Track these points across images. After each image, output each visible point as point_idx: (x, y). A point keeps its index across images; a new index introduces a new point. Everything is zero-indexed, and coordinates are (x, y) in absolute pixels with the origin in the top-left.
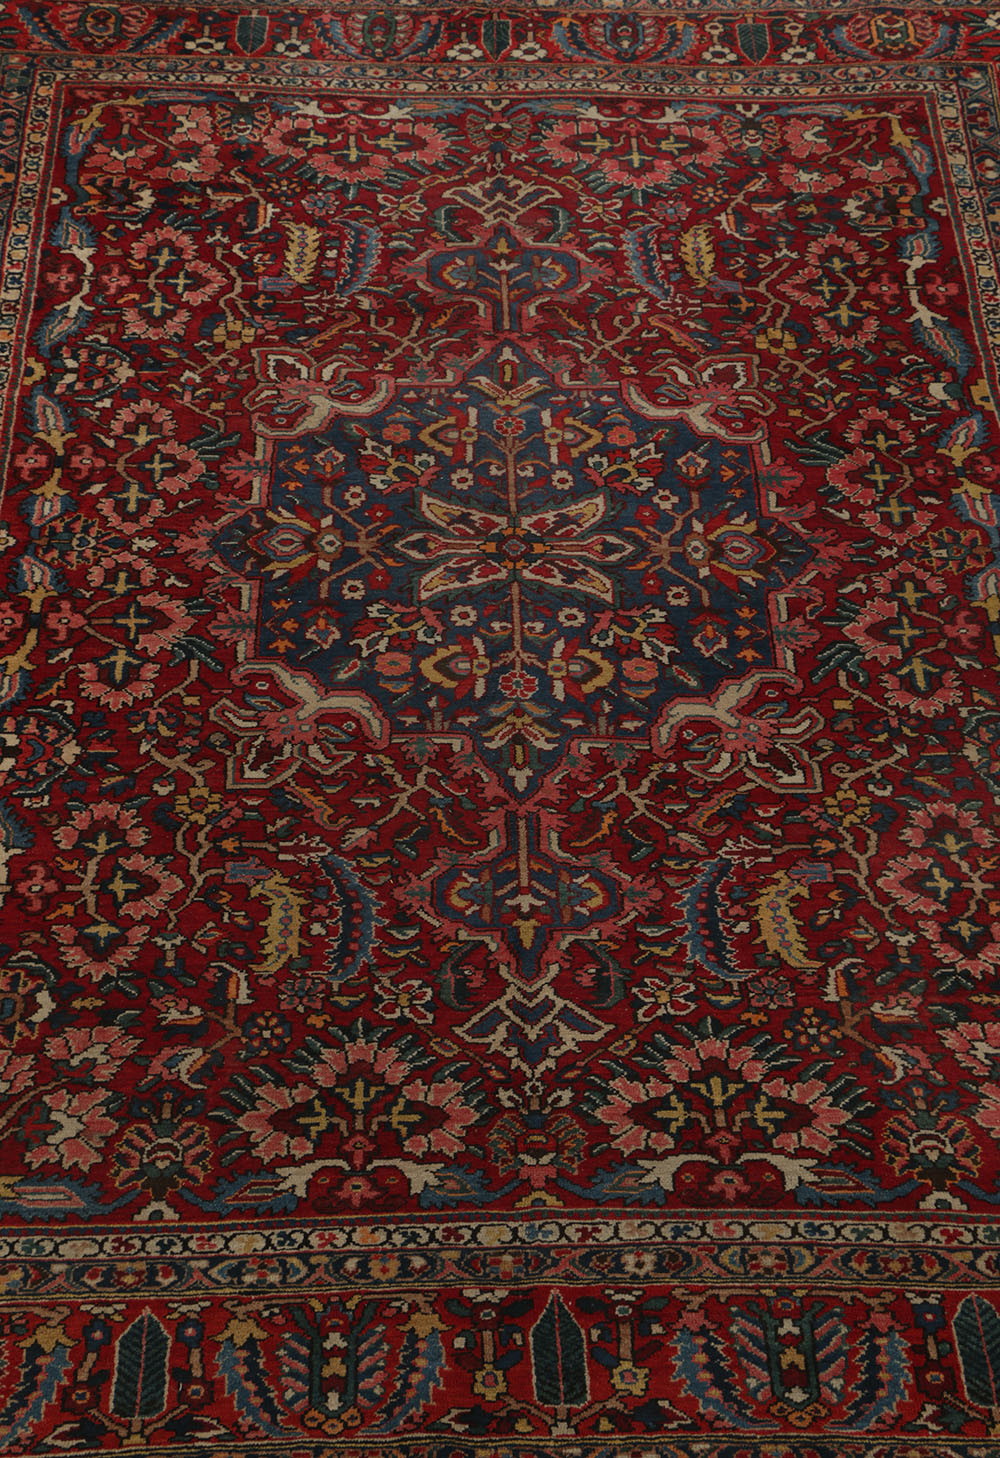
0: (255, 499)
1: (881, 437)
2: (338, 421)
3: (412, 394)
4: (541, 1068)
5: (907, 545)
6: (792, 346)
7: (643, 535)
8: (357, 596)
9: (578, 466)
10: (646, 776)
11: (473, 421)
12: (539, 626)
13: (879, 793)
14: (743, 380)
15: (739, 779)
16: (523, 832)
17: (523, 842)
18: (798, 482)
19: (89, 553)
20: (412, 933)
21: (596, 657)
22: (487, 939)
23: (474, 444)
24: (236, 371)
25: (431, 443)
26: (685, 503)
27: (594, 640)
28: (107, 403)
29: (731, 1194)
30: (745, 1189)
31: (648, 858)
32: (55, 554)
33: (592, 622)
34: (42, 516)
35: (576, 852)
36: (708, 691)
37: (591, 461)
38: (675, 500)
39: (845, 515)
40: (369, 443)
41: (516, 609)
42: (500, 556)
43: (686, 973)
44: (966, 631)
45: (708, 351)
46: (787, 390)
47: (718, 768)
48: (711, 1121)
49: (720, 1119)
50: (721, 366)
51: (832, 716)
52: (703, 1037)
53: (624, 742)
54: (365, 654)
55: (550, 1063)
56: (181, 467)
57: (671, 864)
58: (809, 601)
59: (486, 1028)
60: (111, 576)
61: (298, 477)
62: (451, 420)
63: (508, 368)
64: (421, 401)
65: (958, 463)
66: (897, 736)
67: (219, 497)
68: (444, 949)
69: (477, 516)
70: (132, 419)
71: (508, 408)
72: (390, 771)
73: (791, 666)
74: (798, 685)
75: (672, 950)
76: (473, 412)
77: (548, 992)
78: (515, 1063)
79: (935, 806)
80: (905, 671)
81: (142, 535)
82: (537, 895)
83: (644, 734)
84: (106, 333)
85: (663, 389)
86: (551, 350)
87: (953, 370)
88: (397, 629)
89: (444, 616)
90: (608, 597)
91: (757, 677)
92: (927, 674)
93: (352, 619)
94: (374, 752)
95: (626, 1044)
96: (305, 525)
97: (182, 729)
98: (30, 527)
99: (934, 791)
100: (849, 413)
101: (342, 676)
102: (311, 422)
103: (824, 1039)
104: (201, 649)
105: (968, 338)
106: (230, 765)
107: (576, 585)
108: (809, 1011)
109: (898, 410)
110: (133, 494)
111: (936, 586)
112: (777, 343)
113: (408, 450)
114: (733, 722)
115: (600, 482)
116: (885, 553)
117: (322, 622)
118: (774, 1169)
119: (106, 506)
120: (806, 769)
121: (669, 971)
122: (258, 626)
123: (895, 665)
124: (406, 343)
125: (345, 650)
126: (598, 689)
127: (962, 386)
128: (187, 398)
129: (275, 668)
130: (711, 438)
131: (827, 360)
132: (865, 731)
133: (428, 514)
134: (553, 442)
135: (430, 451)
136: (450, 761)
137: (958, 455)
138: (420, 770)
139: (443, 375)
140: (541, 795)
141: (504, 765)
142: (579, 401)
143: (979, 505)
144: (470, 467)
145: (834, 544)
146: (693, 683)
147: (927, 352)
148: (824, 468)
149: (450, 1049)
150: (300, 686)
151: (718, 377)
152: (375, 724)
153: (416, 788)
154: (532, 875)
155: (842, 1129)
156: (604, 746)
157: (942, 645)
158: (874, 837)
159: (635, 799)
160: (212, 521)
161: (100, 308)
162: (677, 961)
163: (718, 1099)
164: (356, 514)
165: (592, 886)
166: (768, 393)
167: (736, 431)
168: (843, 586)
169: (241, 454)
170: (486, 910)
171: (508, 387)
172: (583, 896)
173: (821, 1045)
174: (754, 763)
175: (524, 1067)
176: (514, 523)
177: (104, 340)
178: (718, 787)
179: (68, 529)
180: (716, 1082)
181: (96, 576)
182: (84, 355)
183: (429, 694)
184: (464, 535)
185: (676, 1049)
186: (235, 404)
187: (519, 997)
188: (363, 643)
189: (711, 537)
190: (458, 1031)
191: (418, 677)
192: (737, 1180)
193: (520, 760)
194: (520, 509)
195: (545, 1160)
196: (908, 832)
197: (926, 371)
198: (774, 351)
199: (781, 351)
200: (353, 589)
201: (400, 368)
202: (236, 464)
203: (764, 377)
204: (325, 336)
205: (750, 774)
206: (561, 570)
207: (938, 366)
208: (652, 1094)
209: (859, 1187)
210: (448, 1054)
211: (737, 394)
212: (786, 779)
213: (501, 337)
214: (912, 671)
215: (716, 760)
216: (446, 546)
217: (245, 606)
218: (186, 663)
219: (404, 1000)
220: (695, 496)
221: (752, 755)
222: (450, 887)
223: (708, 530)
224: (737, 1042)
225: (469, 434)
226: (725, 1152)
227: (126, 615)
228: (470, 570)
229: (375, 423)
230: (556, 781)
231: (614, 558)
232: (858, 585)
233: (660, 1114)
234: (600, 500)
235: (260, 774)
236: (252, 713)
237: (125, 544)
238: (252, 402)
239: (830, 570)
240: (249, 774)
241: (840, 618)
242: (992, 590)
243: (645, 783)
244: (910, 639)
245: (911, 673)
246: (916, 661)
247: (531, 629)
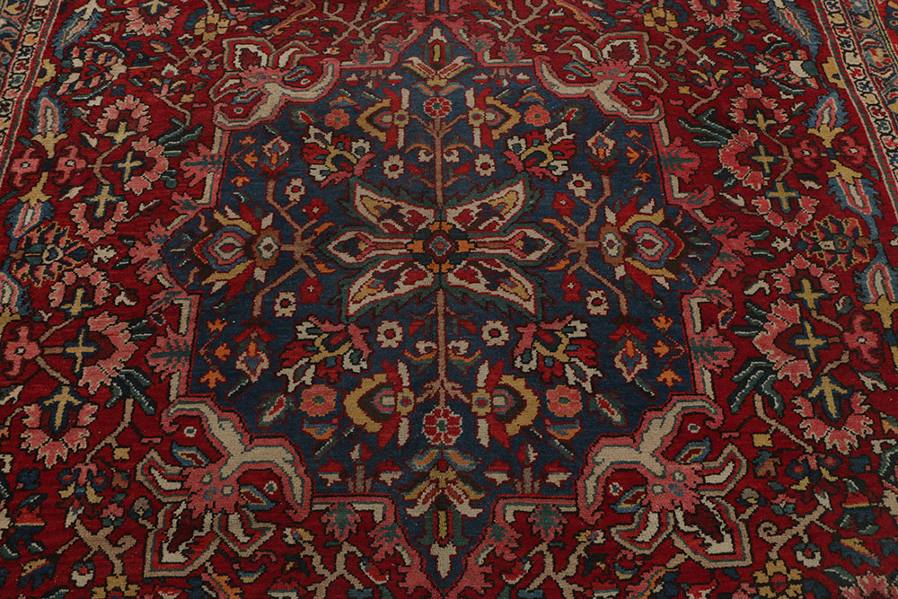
0: (205, 199)
1: (760, 116)
2: (288, 106)
3: (354, 77)
5: (798, 236)
6: (674, 25)
7: (561, 227)
8: (288, 312)
9: (497, 148)
10: (574, 551)
11: (405, 104)
12: (463, 346)
13: (809, 563)
14: (637, 57)
15: (668, 550)
18: (695, 165)
19: (55, 268)
21: (519, 385)
23: (405, 128)
24: (208, 61)
25: (368, 128)
26: (597, 191)
27: (518, 364)
28: (98, 101)
32: (26, 269)
33: (516, 338)
34: (23, 227)
36: (631, 431)
37: (510, 143)
38: (588, 185)
39: (740, 202)
40: (313, 130)
41: (441, 319)
42: (427, 257)
44: (865, 341)
45: (606, 29)
46: (675, 66)
47: (645, 536)
50: (617, 43)
51: (753, 454)
53: (550, 502)
54: (291, 387)
56: (147, 164)
58: (721, 307)
60: (69, 296)
61: (246, 170)
62: (386, 103)
63: (437, 48)
64: (361, 83)
65: (827, 144)
66: (818, 483)
67: (175, 197)
69: (405, 209)
70: (115, 117)
71: (437, 88)
72: (309, 550)
73: (710, 392)
74: (715, 412)
76: (405, 93)
79: (865, 579)
80: (815, 392)
81: (103, 243)
83: (570, 490)
84: (110, 33)
85: (570, 66)
86: (474, 30)
87: (806, 48)
88: (325, 354)
89: (370, 338)
90: (530, 306)
91: (679, 406)
92: (836, 395)
93: (284, 347)
94: (294, 525)
96: (247, 227)
97: (107, 491)
98: (9, 238)
99: (862, 558)
100: (730, 91)
101: (268, 418)
102: (264, 111)
104: (138, 384)
105: (814, 20)
106: (150, 542)
107: (500, 292)
109: (771, 91)
110: (104, 196)
111: (831, 285)
112: (661, 21)
113: (345, 137)
114: (657, 469)
115: (519, 166)
116: (781, 245)
117: (252, 347)
119: (78, 212)
120: (733, 530)
122: (193, 356)
123: (807, 385)
124: (352, 27)
125: (273, 383)
126: (524, 429)
127: (816, 62)
128: (164, 91)
129: (204, 408)
130: (616, 117)
131: (704, 38)
132: (786, 476)
133: (361, 209)
134: (477, 123)
135: (366, 137)
136: (371, 535)
137: (827, 135)
138: (339, 549)
139: (381, 57)
140: (465, 582)
141: (426, 540)
142: (499, 79)
143: (853, 189)
144: (401, 152)
145: (734, 235)
146: (617, 418)
147: (783, 31)
148: (715, 149)
150: (225, 433)
151: (615, 53)
152: (297, 483)
153: (336, 574)
156: (529, 509)
157: (845, 358)
159: (563, 584)
160: (165, 224)
161: (109, 9)
164: (295, 211)
166: (659, 70)
167: (637, 110)
168: (748, 286)
169: (201, 148)
171: (437, 66)
174: (682, 525)
176: (440, 217)
177: (108, 39)
178: (648, 562)
179: (42, 240)
181: (56, 297)
182: (89, 53)
183: (353, 439)
184: (394, 233)
186: (202, 96)
188: (289, 372)
189: (624, 229)
191: (340, 416)
193: (443, 534)
194: (445, 201)
197: (785, 49)
198: (660, 29)
199: (665, 29)
200: (285, 304)
201: (345, 53)
202: (195, 159)
203: (655, 54)
204: (285, 25)
205: (679, 543)
206: (486, 273)
207: (794, 44)
211: (634, 71)
212: (716, 548)
213: (432, 18)
214: (822, 392)
215: (644, 525)
216: (376, 246)
217: (182, 330)
218: (122, 401)
220: (606, 180)
221: (679, 514)
223: (621, 220)
225: (401, 118)
227: (75, 343)
228: (396, 275)
229: (319, 109)
230: (481, 561)
231: (534, 256)
232: (761, 284)
234: (519, 187)
235: (177, 557)
236: (176, 469)
237: (86, 255)
238: (217, 93)
239: (735, 266)
240: (168, 557)
241: (749, 327)
242: (881, 291)
243: (573, 560)
244: (817, 350)
245: (822, 394)
246: (825, 380)
247: (456, 349)
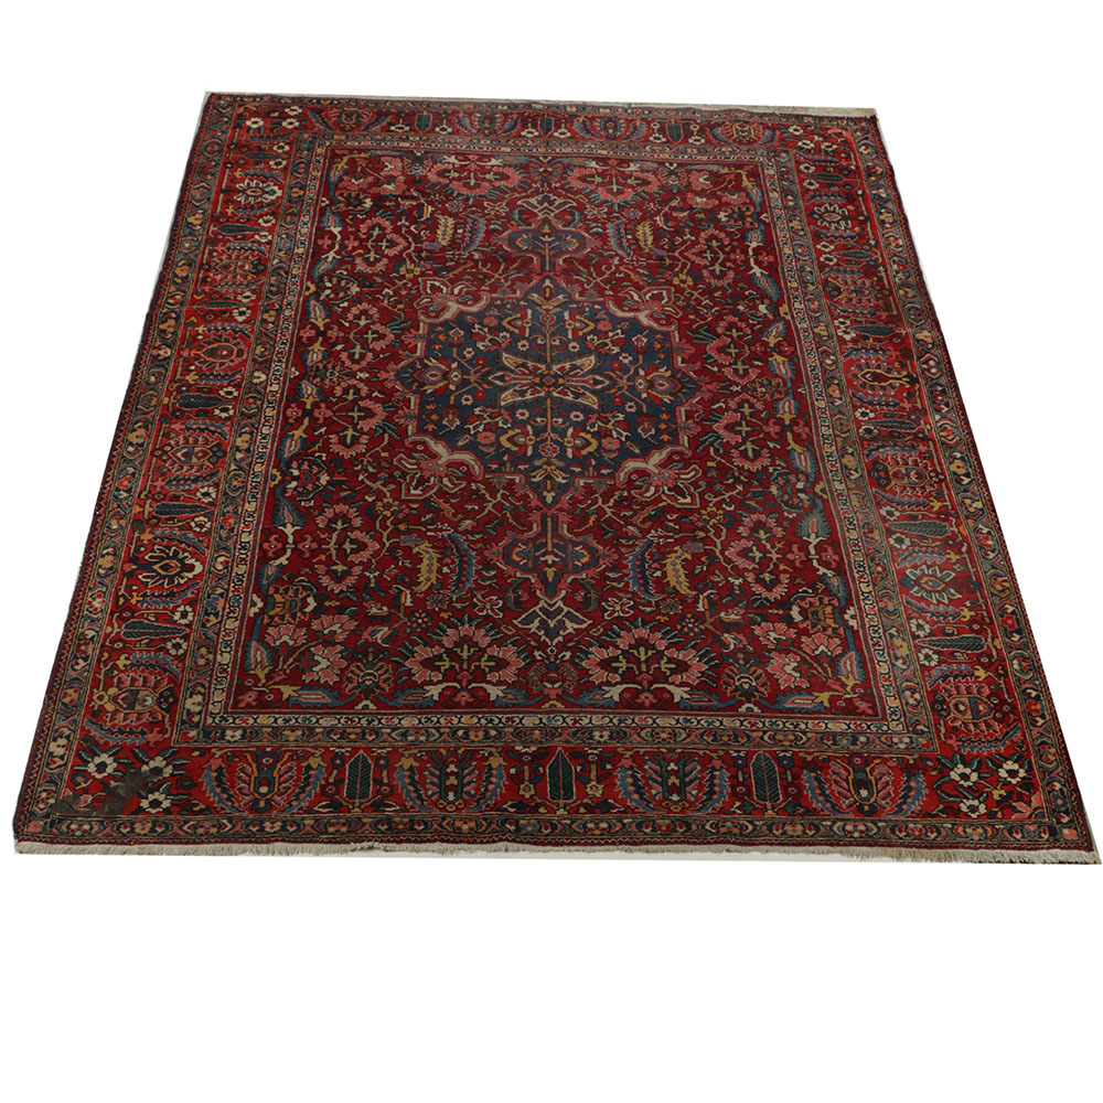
0: (418, 353)
1: (734, 330)
2: (461, 314)
3: (499, 302)
4: (556, 641)
5: (746, 385)
6: (691, 284)
7: (614, 376)
8: (469, 403)
9: (582, 340)
10: (612, 497)
11: (529, 316)
12: (560, 421)
13: (728, 509)
14: (666, 300)
15: (659, 500)
16: (549, 524)
17: (550, 529)
18: (692, 352)
19: (335, 379)
20: (493, 573)
21: (589, 437)
22: (530, 577)
23: (530, 328)
24: (410, 289)
25: (508, 327)
26: (636, 360)
27: (588, 428)
28: (346, 304)
29: (647, 703)
30: (655, 701)
31: (613, 538)
32: (318, 380)
33: (587, 419)
34: (312, 361)
35: (577, 535)
36: (645, 456)
37: (588, 338)
38: (631, 358)
39: (716, 369)
40: (477, 326)
41: (549, 410)
42: (542, 385)
43: (629, 596)
44: (773, 429)
45: (649, 284)
46: (688, 305)
47: (648, 494)
48: (639, 668)
49: (644, 667)
50: (655, 292)
51: (706, 470)
52: (636, 627)
53: (602, 480)
54: (472, 432)
55: (561, 639)
56: (382, 337)
57: (624, 541)
58: (697, 411)
59: (529, 620)
60: (346, 391)
61: (440, 342)
62: (519, 315)
63: (548, 290)
64: (503, 305)
65: (772, 345)
66: (738, 481)
67: (400, 352)
68: (509, 581)
69: (530, 364)
70: (358, 312)
71: (547, 310)
72: (484, 492)
73: (686, 444)
74: (689, 453)
75: (622, 584)
76: (529, 312)
77: (560, 604)
78: (543, 638)
79: (755, 516)
80: (743, 448)
81: (361, 371)
82: (556, 555)
83: (612, 476)
84: (346, 270)
85: (626, 303)
86: (570, 281)
87: (771, 299)
88: (488, 420)
89: (512, 415)
90: (596, 407)
91: (669, 449)
92: (753, 450)
93: (466, 415)
94: (476, 482)
95: (599, 630)
96: (444, 367)
97: (380, 469)
98: (306, 366)
99: (755, 508)
100: (719, 318)
101: (460, 443)
102: (448, 315)
103: (696, 629)
104: (390, 428)
105: (778, 284)
106: (403, 487)
107: (579, 400)
108: (689, 616)
109: (743, 318)
110: (358, 350)
111: (760, 406)
112: (684, 282)
113: (495, 330)
114: (657, 471)
115: (593, 348)
116: (735, 388)
117: (451, 416)
118: (669, 692)
119: (344, 356)
120: (692, 495)
121: (621, 595)
122: (419, 418)
123: (738, 445)
124: (496, 276)
125: (462, 431)
126: (590, 453)
127: (775, 307)
128: (386, 302)
129: (426, 439)
130: (650, 328)
131: (708, 291)
132: (722, 478)
133: (505, 362)
134: (570, 328)
135: (507, 331)
136: (514, 487)
137: (772, 341)
138: (498, 492)
139: (515, 292)
140: (559, 506)
141: (541, 490)
142: (583, 307)
143: (781, 366)
144: (527, 339)
145: (710, 383)
146: (637, 451)
147: (758, 289)
148: (706, 345)
149: (510, 630)
150: (439, 448)
151: (654, 297)
152: (477, 468)
153: (497, 501)
154: (554, 545)
155: (703, 673)
156: (592, 482)
157: (761, 436)
158: (725, 530)
159: (606, 509)
160: (396, 364)
161: (343, 257)
162: (625, 590)
163: (643, 658)
164: (469, 362)
165: (583, 551)
166: (678, 306)
167: (662, 325)
168: (714, 404)
169: (412, 330)
170: (530, 562)
171: (548, 299)
172: (579, 556)
173: (694, 632)
174: (667, 492)
175: (547, 640)
176: (549, 368)
177: (345, 273)
178: (648, 504)
179: (325, 367)
180: (642, 649)
181: (338, 391)
182: (335, 280)
183: (504, 453)
184: (524, 374)
185: (623, 633)
186: (409, 305)
187: (546, 606)
188: (471, 427)
189: (648, 378)
190: (515, 622)
191: (498, 444)
192: (651, 697)
193: (549, 488)
194: (552, 361)
195: (557, 685)
196: (741, 528)
197: (758, 299)
198: (682, 285)
199: (686, 286)
200: (467, 400)
201: (493, 289)
202: (409, 335)
203: (677, 299)
204: (455, 272)
205: (664, 498)
206: (572, 392)
207: (763, 296)
208: (611, 655)
209: (710, 701)
210: (510, 633)
211: (663, 306)
212: (682, 500)
213: (545, 274)
214: (746, 448)
215: (648, 490)
216: (515, 379)
217: (412, 408)
218: (382, 435)
219: (488, 606)
220: (641, 357)
221: (666, 488)
222: (513, 550)
223: (647, 374)
224: (653, 630)
225: (527, 323)
226: (645, 683)
227: (353, 411)
228: (526, 391)
229: (480, 316)
230: (567, 499)
231: (599, 387)
232: (722, 404)
233: (614, 665)
234: (592, 358)
235: (418, 492)
236: (414, 461)
237: (353, 375)
238: (418, 305)
239: (707, 396)
240: (413, 492)
241: (711, 420)
242: (787, 409)
243: (612, 500)
244: (746, 432)
246: (749, 444)
247: (556, 422)
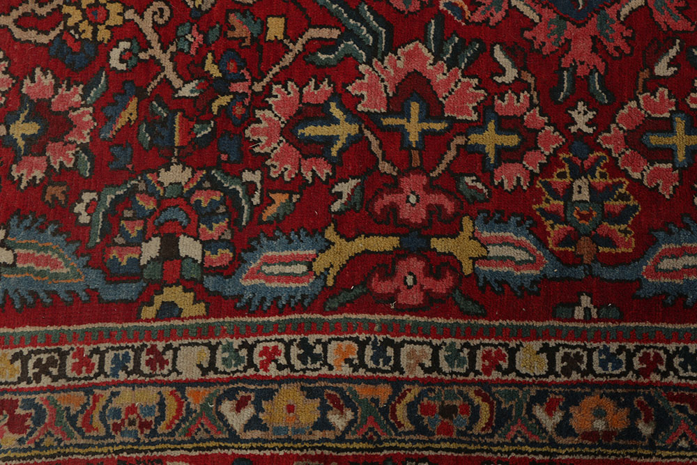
5: (599, 147)
13: (115, 54)
39: (663, 70)
44: (412, 203)
66: (212, 88)
79: (88, 118)
80: (336, 112)
92: (330, 140)
116: (581, 118)
123: (350, 105)
132: (227, 49)
157: (385, 167)
158: (44, 39)
168: (508, 52)
196: (48, 80)
214: (336, 122)
232: (511, 74)
241: (441, 41)
242: (494, 251)
244: (401, 132)
245: (332, 121)
246: (353, 129)
